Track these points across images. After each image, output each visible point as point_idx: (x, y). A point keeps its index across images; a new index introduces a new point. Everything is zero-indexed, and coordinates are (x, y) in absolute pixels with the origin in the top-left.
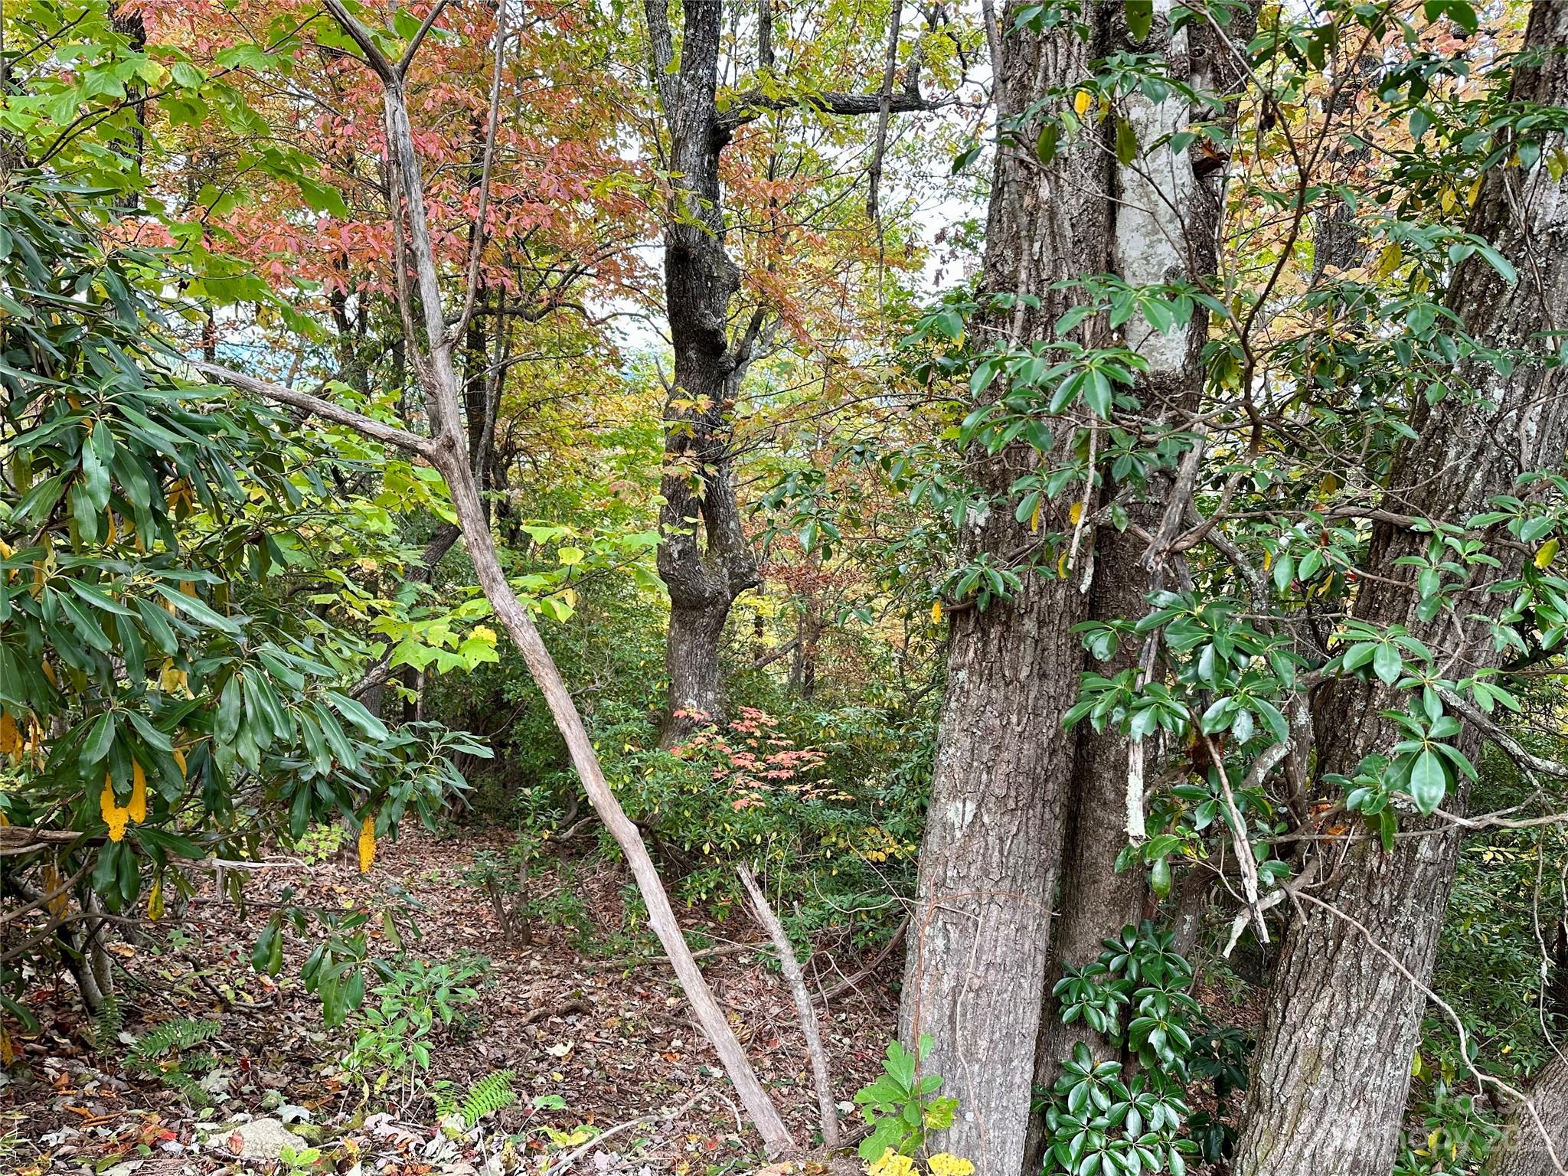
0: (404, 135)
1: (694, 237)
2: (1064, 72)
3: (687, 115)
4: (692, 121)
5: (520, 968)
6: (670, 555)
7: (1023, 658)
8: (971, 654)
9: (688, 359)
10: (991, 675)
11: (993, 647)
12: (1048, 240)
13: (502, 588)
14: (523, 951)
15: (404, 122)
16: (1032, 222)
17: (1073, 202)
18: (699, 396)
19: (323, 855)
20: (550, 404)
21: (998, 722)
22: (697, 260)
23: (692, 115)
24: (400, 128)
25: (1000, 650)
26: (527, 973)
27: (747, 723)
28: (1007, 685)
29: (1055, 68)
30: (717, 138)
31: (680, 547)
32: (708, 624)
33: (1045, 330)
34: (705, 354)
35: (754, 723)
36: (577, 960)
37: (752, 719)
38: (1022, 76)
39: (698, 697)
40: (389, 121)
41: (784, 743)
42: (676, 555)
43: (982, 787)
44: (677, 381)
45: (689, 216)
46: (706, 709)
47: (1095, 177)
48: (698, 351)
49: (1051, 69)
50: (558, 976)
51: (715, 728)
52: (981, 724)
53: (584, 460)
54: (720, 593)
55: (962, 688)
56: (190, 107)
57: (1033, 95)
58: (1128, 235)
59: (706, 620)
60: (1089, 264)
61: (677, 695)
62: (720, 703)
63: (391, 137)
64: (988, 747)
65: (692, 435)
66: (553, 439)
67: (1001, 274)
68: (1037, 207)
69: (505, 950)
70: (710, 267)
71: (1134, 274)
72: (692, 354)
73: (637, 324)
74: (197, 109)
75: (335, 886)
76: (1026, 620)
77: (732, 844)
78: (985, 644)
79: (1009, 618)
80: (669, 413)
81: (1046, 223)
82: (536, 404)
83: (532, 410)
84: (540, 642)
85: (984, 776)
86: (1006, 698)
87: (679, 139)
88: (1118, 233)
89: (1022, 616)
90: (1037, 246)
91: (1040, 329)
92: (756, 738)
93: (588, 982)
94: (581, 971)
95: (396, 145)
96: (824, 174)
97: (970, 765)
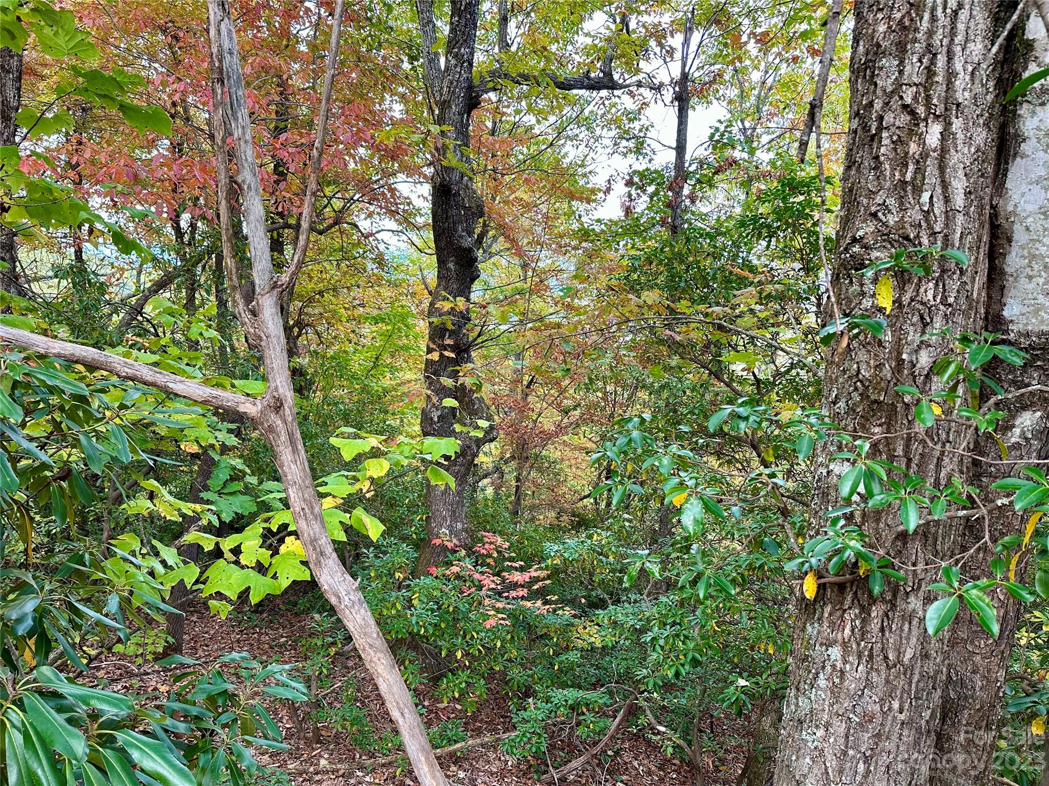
0: (231, 53)
1: (456, 177)
2: (956, 13)
3: (452, 83)
4: (456, 87)
5: (311, 769)
6: (432, 419)
7: (908, 639)
8: (847, 631)
9: (448, 270)
10: (871, 656)
11: (875, 626)
12: (939, 190)
13: (331, 562)
14: (313, 750)
15: (231, 39)
16: (920, 170)
17: (966, 150)
18: (458, 299)
19: (150, 657)
20: (331, 292)
21: (878, 707)
22: (457, 194)
23: (455, 83)
24: (226, 45)
25: (882, 630)
26: (317, 774)
27: (487, 546)
28: (888, 668)
29: (945, 8)
30: (472, 103)
31: (439, 413)
32: (459, 471)
33: (937, 285)
34: (461, 266)
35: (493, 546)
36: (358, 756)
37: (491, 543)
38: (903, 17)
39: (450, 528)
40: (212, 32)
41: (516, 565)
42: (436, 419)
43: (859, 778)
44: (439, 285)
45: (452, 159)
46: (456, 536)
47: (986, 125)
48: (456, 264)
49: (940, 10)
50: (343, 776)
51: (463, 553)
52: (858, 710)
53: (353, 331)
54: (469, 447)
55: (834, 667)
56: (9, 31)
57: (919, 36)
58: (1024, 188)
59: (457, 468)
60: (977, 216)
61: (433, 525)
62: (467, 532)
63: (215, 50)
64: (867, 735)
65: (450, 326)
66: (332, 319)
67: (885, 224)
68: (925, 155)
69: (298, 749)
70: (463, 199)
71: (1027, 229)
72: (451, 265)
73: (397, 238)
74: (16, 32)
75: (159, 686)
76: (912, 599)
77: (479, 650)
78: (864, 622)
79: (895, 596)
80: (432, 311)
81: (936, 173)
82: (321, 293)
83: (317, 296)
84: (372, 622)
85: (861, 767)
86: (887, 682)
87: (445, 101)
88: (1008, 185)
89: (907, 594)
90: (925, 197)
91: (931, 285)
92: (493, 558)
93: (367, 779)
94: (362, 768)
95: (220, 61)
96: (529, 135)
97: (845, 753)
